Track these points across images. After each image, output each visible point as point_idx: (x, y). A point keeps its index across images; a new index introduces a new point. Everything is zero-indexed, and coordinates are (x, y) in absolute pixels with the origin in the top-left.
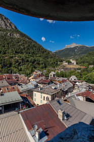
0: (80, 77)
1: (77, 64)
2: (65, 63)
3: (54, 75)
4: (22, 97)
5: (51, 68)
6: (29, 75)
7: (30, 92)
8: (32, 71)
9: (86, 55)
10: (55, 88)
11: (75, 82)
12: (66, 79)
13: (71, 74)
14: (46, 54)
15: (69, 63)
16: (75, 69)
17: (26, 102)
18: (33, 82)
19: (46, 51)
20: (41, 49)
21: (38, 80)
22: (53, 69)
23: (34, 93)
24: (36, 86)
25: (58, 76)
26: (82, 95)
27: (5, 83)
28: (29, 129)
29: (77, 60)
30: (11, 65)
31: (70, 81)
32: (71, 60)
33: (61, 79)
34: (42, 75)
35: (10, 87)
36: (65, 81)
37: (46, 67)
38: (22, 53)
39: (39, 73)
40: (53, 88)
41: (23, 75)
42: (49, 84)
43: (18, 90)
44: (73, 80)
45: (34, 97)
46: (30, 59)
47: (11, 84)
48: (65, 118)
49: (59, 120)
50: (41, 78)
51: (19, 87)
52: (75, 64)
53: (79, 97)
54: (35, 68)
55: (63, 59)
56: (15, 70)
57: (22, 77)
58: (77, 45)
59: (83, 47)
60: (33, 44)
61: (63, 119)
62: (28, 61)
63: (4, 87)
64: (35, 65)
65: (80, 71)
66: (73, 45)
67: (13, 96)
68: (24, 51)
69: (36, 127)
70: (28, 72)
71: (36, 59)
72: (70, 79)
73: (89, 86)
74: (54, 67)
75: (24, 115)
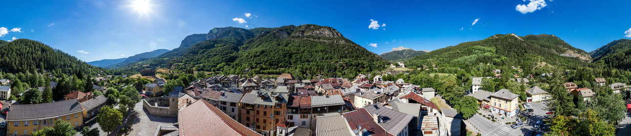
0: (407, 80)
1: (405, 66)
2: (392, 66)
3: (379, 79)
4: (344, 100)
5: (376, 71)
6: (351, 79)
7: (352, 95)
8: (356, 75)
9: (414, 58)
10: (378, 93)
11: (402, 85)
12: (392, 82)
13: (399, 76)
14: (372, 57)
15: (397, 65)
16: (403, 72)
17: (348, 106)
18: (355, 86)
19: (371, 53)
20: (365, 53)
21: (360, 85)
22: (379, 72)
23: (356, 97)
24: (358, 90)
25: (385, 79)
26: (406, 97)
27: (330, 86)
28: (353, 128)
29: (405, 63)
30: (336, 69)
31: (396, 85)
32: (399, 63)
33: (387, 82)
34: (365, 79)
35: (334, 90)
36: (391, 84)
37: (371, 71)
38: (346, 57)
39: (363, 76)
40: (376, 92)
41: (346, 79)
42: (372, 88)
43: (341, 94)
44: (400, 83)
45: (355, 101)
46: (353, 63)
47: (335, 88)
48: (382, 121)
49: (375, 123)
50: (364, 82)
51: (343, 91)
52: (403, 66)
53: (402, 100)
54: (360, 72)
55: (391, 61)
56: (339, 74)
57: (346, 81)
58: (405, 49)
59: (411, 51)
60: (356, 47)
61: (379, 122)
62: (351, 65)
63: (329, 89)
64: (359, 68)
65: (408, 74)
66: (401, 49)
67: (337, 99)
68: (348, 56)
69: (360, 128)
70: (351, 76)
71: (360, 62)
72: (397, 82)
73: (415, 87)
74: (381, 70)
75: (347, 117)
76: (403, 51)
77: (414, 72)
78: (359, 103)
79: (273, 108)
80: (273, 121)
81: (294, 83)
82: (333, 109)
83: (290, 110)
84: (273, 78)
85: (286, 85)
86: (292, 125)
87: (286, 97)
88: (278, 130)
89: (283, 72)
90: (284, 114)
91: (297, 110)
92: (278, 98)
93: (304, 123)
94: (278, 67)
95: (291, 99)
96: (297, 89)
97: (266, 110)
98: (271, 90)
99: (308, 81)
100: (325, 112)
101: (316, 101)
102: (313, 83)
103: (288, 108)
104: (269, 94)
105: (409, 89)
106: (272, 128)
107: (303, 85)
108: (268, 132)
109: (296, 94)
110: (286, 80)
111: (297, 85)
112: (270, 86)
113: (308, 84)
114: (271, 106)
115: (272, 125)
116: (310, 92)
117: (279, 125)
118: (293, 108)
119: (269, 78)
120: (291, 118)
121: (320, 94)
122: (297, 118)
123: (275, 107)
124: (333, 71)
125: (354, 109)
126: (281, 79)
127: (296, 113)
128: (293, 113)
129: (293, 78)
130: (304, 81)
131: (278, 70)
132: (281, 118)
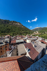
0: (39, 36)
1: (38, 32)
2: (35, 33)
3: (32, 36)
5: (31, 34)
6: (25, 36)
7: (26, 40)
8: (26, 35)
9: (41, 30)
14: (30, 30)
15: (36, 32)
16: (38, 34)
17: (25, 42)
20: (28, 29)
24: (27, 38)
27: (20, 37)
33: (34, 37)
34: (29, 36)
38: (24, 31)
39: (28, 35)
40: (32, 39)
42: (30, 38)
44: (37, 37)
47: (22, 38)
59: (40, 28)
60: (26, 28)
61: (34, 47)
64: (27, 33)
67: (22, 40)
69: (27, 48)
75: (25, 45)
76: (38, 28)
77: (42, 34)
78: (28, 41)
79: (4, 46)
80: (5, 50)
81: (11, 37)
82: (22, 43)
83: (10, 45)
84: (3, 36)
85: (8, 38)
86: (11, 49)
87: (9, 41)
88: (7, 52)
89: (7, 34)
90: (8, 46)
91: (12, 44)
92: (6, 42)
93: (15, 48)
94: (5, 33)
95: (10, 42)
96: (12, 39)
97: (1, 47)
98: (3, 40)
99: (15, 36)
100: (20, 44)
101: (17, 41)
102: (16, 37)
103: (10, 44)
104: (2, 42)
105: (40, 39)
106: (5, 53)
107: (14, 38)
108: (3, 55)
109: (12, 40)
110: (8, 37)
111: (12, 38)
112: (2, 39)
113: (15, 37)
114: (4, 45)
115: (5, 52)
116: (15, 39)
117: (7, 51)
118: (11, 44)
119: (2, 37)
120: (11, 47)
121: (18, 39)
122: (13, 47)
123: (5, 45)
124: (21, 34)
125: (27, 43)
126: (6, 36)
127: (12, 45)
128: (11, 45)
129: (11, 36)
130: (14, 37)
131: (5, 34)
132: (7, 48)
